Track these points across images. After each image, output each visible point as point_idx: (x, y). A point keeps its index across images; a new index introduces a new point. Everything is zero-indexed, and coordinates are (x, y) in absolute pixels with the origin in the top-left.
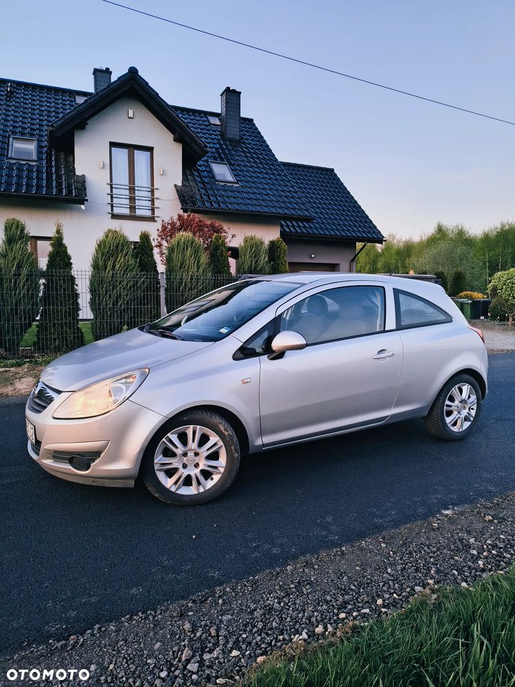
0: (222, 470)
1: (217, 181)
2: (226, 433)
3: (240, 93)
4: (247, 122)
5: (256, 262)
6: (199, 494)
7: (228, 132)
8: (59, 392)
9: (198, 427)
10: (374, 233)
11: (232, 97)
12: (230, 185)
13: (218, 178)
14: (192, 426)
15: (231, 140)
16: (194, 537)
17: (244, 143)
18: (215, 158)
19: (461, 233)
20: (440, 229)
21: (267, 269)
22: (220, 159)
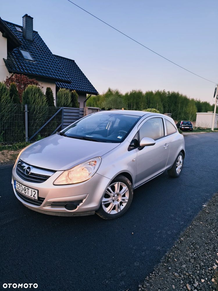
0: (127, 201)
1: (25, 59)
2: (130, 184)
3: (33, 18)
4: (35, 33)
5: (67, 101)
6: (118, 213)
7: (27, 36)
8: (54, 171)
9: (120, 182)
10: (94, 90)
11: (28, 19)
12: (32, 62)
13: (25, 58)
14: (117, 182)
15: (29, 40)
16: (133, 233)
17: (35, 43)
18: (22, 48)
19: (117, 93)
20: (109, 90)
21: (71, 105)
22: (26, 49)
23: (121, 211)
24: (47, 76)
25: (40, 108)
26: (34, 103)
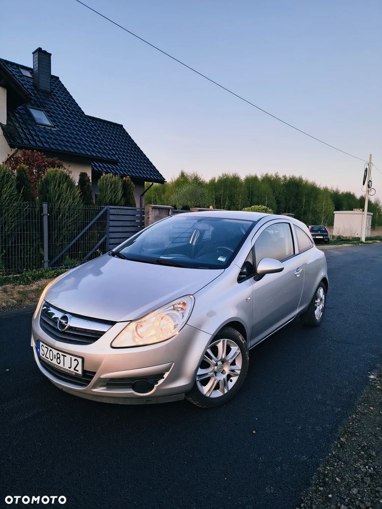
0: (238, 372)
1: (38, 124)
2: (243, 342)
3: (51, 54)
4: (54, 79)
6: (224, 395)
7: (40, 84)
9: (226, 340)
10: (158, 176)
11: (43, 56)
12: (49, 128)
13: (38, 121)
14: (222, 340)
15: (43, 92)
16: (254, 432)
17: (55, 95)
18: (32, 105)
19: (196, 179)
20: (183, 175)
21: (123, 202)
22: (39, 107)
23: (229, 391)
24: (76, 153)
25: (69, 209)
26: (58, 199)
